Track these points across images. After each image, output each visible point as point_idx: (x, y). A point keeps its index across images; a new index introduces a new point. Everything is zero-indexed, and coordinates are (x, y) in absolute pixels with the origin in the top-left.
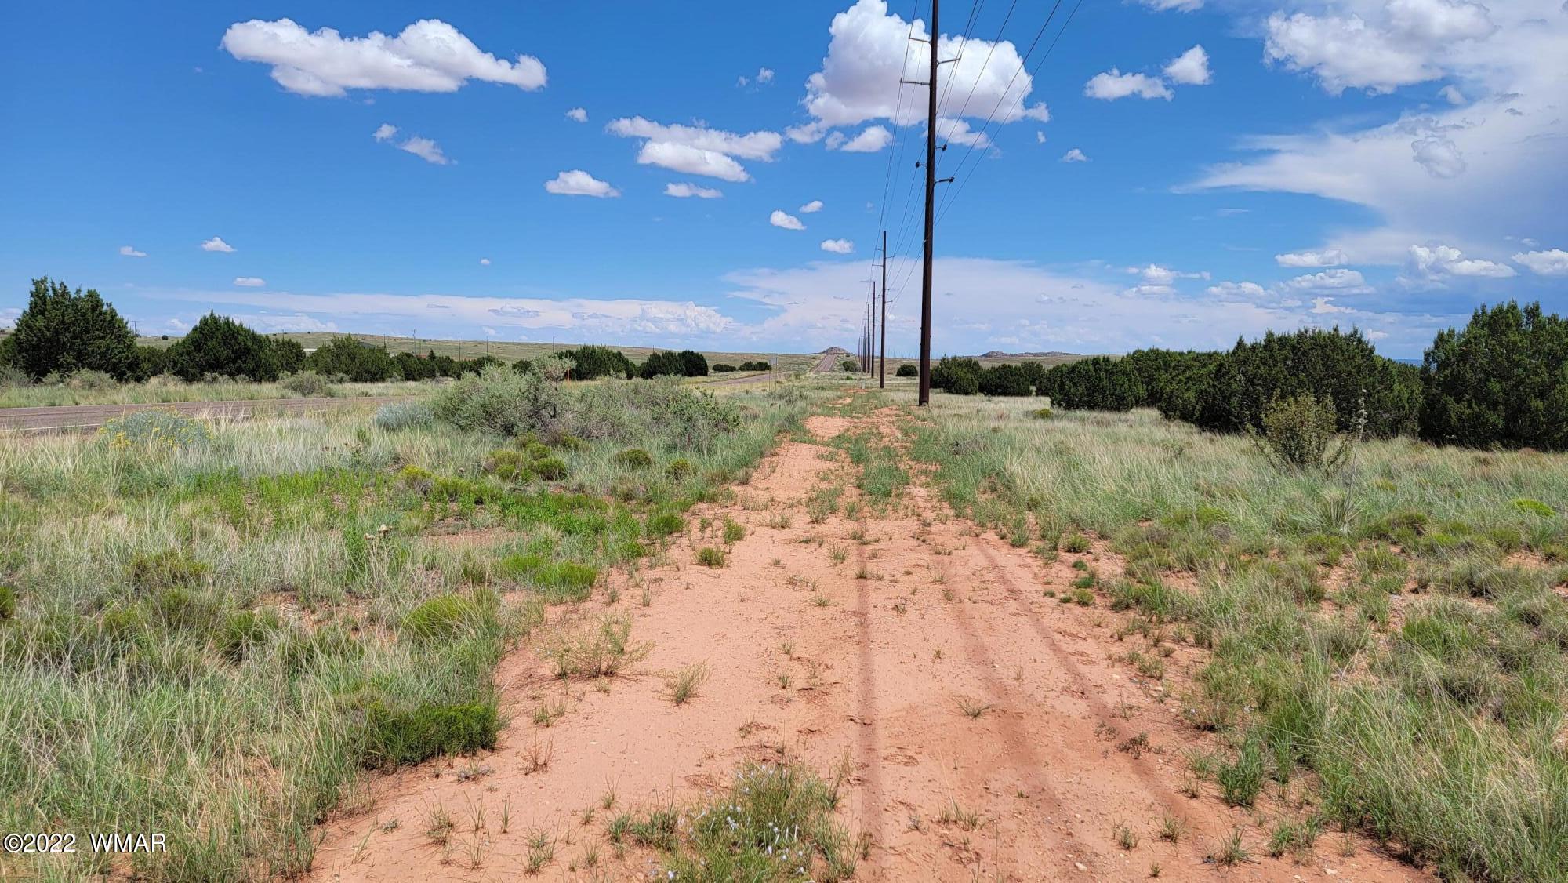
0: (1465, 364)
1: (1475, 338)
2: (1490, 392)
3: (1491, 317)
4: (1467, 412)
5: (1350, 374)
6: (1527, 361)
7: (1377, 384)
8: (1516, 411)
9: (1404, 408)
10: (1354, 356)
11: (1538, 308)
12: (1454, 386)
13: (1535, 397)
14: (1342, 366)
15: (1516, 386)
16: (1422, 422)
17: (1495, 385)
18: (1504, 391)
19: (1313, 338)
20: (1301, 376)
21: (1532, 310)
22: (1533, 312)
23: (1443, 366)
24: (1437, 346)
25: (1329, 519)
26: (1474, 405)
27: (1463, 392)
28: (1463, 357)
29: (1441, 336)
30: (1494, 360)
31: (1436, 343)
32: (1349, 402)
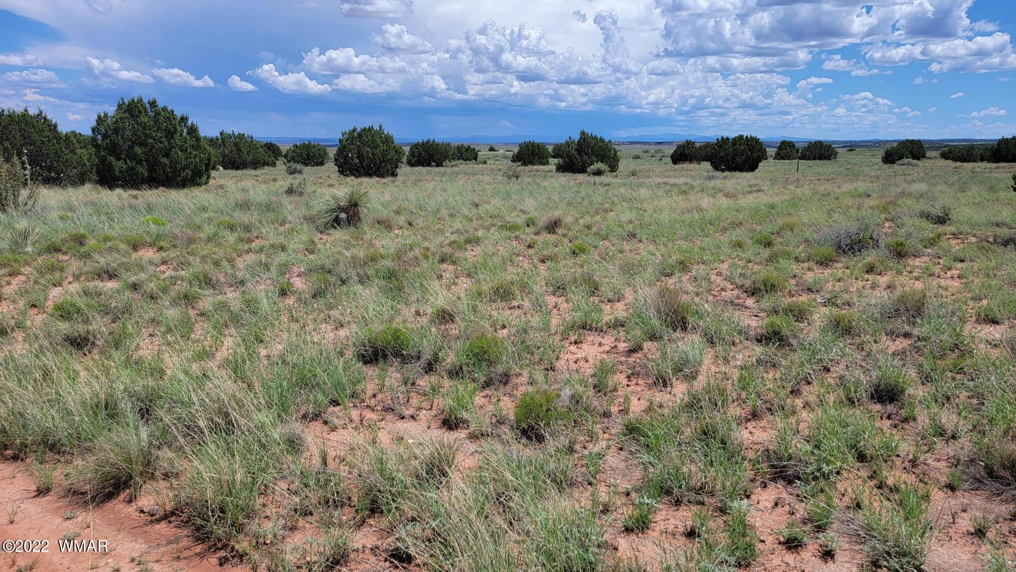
0: (117, 136)
1: (121, 119)
2: (136, 154)
3: (128, 106)
4: (125, 167)
5: (43, 143)
6: (154, 134)
7: (64, 149)
8: (153, 166)
9: (85, 165)
10: (43, 130)
11: (155, 102)
12: (113, 149)
13: (163, 156)
14: (35, 136)
15: (151, 150)
16: (98, 174)
17: (138, 150)
18: (144, 153)
19: (9, 116)
20: (5, 144)
21: (153, 103)
22: (153, 104)
23: (105, 136)
24: (98, 124)
25: (16, 243)
26: (128, 162)
27: (120, 154)
28: (116, 131)
29: (99, 117)
30: (134, 134)
31: (97, 121)
32: (46, 162)
